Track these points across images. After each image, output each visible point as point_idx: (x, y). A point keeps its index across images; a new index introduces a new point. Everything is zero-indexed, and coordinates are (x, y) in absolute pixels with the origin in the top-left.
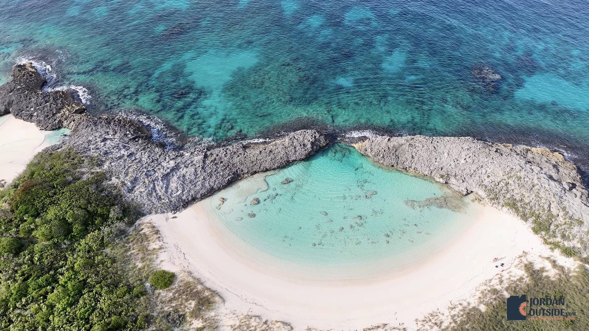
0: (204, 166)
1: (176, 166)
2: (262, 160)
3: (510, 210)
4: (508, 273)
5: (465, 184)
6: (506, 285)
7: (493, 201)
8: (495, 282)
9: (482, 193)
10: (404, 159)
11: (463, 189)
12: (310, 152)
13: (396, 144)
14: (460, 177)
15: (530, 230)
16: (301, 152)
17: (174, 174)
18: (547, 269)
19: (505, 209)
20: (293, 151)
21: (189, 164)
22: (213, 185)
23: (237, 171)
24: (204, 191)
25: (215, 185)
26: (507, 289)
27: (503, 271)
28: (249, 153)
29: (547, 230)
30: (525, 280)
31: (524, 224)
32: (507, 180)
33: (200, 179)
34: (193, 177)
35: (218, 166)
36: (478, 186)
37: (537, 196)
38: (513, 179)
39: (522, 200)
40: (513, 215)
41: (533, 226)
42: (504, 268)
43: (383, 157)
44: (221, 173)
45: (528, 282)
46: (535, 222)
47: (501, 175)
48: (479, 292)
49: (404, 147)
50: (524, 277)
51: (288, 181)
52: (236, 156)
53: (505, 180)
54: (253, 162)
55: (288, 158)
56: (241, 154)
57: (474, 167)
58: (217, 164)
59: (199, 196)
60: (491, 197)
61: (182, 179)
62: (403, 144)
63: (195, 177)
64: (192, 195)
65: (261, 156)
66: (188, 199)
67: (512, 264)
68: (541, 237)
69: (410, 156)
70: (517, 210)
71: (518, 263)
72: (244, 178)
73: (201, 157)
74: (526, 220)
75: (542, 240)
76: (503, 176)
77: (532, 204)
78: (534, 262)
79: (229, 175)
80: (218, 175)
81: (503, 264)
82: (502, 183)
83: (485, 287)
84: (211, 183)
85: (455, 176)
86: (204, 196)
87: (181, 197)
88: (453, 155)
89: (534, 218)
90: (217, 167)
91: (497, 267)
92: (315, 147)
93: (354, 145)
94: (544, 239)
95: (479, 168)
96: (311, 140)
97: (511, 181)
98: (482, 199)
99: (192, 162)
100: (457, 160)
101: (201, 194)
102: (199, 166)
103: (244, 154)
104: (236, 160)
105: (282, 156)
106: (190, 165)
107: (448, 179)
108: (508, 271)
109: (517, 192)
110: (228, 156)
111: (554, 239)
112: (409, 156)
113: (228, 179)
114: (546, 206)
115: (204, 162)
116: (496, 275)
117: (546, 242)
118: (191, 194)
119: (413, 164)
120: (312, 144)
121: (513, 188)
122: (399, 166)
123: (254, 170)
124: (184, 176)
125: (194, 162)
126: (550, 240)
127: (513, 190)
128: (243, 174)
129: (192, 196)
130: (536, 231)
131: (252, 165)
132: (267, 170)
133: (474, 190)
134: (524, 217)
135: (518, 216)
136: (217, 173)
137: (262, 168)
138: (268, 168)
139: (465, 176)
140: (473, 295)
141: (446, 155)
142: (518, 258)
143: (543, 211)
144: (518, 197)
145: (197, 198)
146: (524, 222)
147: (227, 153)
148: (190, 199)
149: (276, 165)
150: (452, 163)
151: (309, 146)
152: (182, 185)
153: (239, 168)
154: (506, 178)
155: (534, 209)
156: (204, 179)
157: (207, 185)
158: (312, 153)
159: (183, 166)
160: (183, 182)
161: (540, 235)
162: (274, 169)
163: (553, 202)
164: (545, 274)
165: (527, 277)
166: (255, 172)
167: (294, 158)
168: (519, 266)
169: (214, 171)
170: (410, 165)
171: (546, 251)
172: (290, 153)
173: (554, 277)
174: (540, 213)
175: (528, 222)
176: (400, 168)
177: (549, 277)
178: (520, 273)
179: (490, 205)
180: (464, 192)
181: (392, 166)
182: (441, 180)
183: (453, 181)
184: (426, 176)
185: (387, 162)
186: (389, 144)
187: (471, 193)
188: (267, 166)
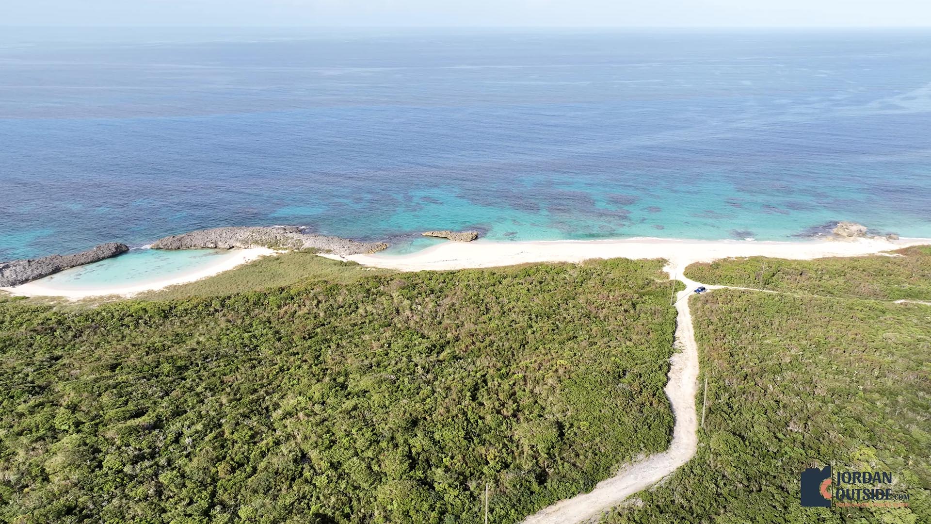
2: (78, 259)
5: (227, 243)
9: (238, 244)
10: (186, 242)
12: (115, 252)
14: (223, 240)
23: (59, 266)
32: (252, 234)
36: (235, 241)
37: (269, 235)
43: (171, 244)
54: (70, 261)
55: (98, 256)
57: (232, 235)
70: (258, 244)
76: (249, 233)
77: (267, 239)
82: (249, 236)
88: (218, 233)
92: (119, 250)
95: (235, 234)
96: (114, 246)
97: (254, 234)
100: (221, 235)
104: (56, 261)
109: (258, 238)
119: (193, 243)
120: (116, 248)
122: (183, 246)
123: (72, 264)
127: (256, 237)
132: (83, 264)
133: (234, 245)
137: (78, 263)
139: (227, 239)
141: (213, 234)
149: (89, 260)
150: (218, 236)
151: (113, 249)
158: (117, 253)
162: (89, 263)
166: (73, 266)
167: (102, 256)
170: (191, 244)
174: (271, 241)
176: (184, 248)
179: (244, 247)
180: (228, 247)
181: (179, 248)
182: (212, 245)
183: (220, 244)
184: (203, 248)
185: (175, 245)
186: (174, 239)
187: (233, 247)
188: (83, 261)
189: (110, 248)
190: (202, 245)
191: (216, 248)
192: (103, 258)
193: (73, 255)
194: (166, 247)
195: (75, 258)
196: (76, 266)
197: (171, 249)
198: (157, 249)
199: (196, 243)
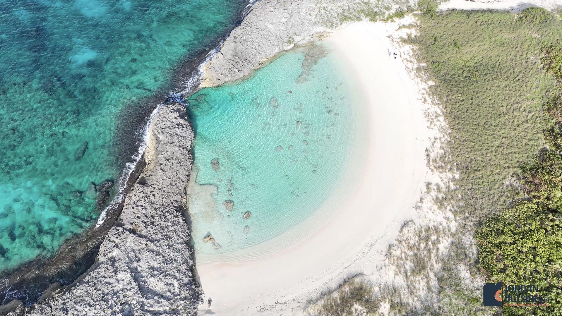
0: (148, 239)
1: (131, 272)
2: (175, 174)
3: (348, 22)
4: (404, 55)
5: (306, 33)
6: (415, 60)
7: (333, 27)
8: (410, 65)
9: (320, 29)
11: (308, 38)
13: (230, 52)
14: (298, 32)
15: (371, 22)
16: (187, 132)
17: (143, 279)
18: (409, 33)
19: (345, 24)
20: (180, 138)
21: (135, 255)
22: (182, 240)
24: (187, 253)
25: (183, 238)
26: (419, 62)
28: (155, 182)
29: (376, 13)
30: (415, 49)
31: (364, 23)
33: (167, 251)
34: (160, 258)
35: (157, 223)
36: (313, 27)
39: (344, 10)
41: (368, 18)
44: (170, 224)
45: (417, 48)
46: (366, 16)
47: (315, 6)
48: (416, 78)
49: (238, 48)
50: (412, 47)
52: (152, 198)
53: (320, 7)
56: (152, 191)
57: (296, 17)
58: (152, 223)
59: (190, 262)
60: (329, 26)
61: (156, 273)
62: (235, 48)
63: (161, 256)
64: (186, 269)
65: (169, 172)
66: (190, 277)
67: (397, 48)
68: (380, 21)
69: (251, 49)
70: (351, 18)
71: (398, 44)
72: (187, 204)
73: (131, 237)
74: (361, 19)
75: (383, 21)
77: (350, 7)
78: (400, 36)
79: (177, 217)
80: (170, 228)
81: (394, 53)
82: (321, 11)
83: (413, 73)
84: (178, 242)
85: (295, 33)
86: (192, 257)
87: (184, 284)
88: (275, 21)
89: (363, 14)
90: (158, 225)
91: (395, 58)
93: (201, 86)
95: (298, 14)
96: (176, 116)
97: (324, 5)
98: (323, 34)
99: (133, 251)
100: (281, 22)
101: (190, 259)
102: (146, 245)
103: (155, 188)
105: (179, 152)
106: (138, 255)
107: (294, 40)
108: (402, 54)
110: (148, 206)
111: (385, 14)
113: (182, 220)
115: (140, 236)
116: (403, 61)
117: (386, 21)
118: (184, 271)
121: (330, 8)
124: (152, 268)
125: (136, 248)
126: (385, 18)
127: (332, 9)
128: (181, 202)
129: (188, 270)
130: (374, 20)
131: (175, 187)
132: (189, 176)
133: (313, 32)
135: (355, 21)
139: (299, 28)
140: (417, 83)
141: (270, 26)
142: (393, 42)
143: (360, 5)
144: (340, 11)
145: (192, 266)
146: (363, 21)
147: (142, 206)
148: (190, 274)
151: (182, 121)
152: (167, 276)
153: (172, 203)
156: (169, 246)
157: (179, 247)
158: (191, 123)
159: (135, 264)
160: (163, 272)
161: (378, 20)
164: (413, 36)
167: (189, 143)
168: (401, 45)
169: (162, 231)
171: (393, 25)
172: (182, 143)
173: (418, 33)
174: (361, 8)
178: (407, 48)
180: (312, 40)
182: (292, 46)
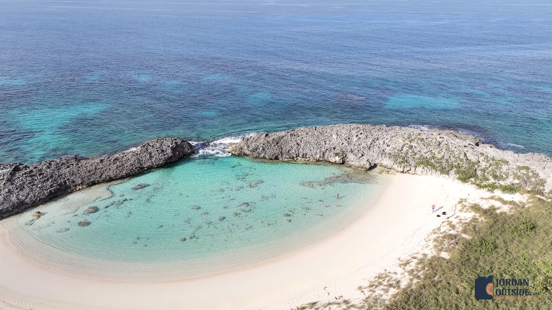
0: (12, 178)
2: (104, 168)
3: (426, 168)
4: (456, 218)
5: (365, 157)
6: (461, 229)
7: (403, 164)
8: (445, 228)
9: (387, 162)
10: (288, 148)
11: (365, 162)
12: (171, 157)
13: (275, 137)
14: (357, 151)
15: (457, 181)
16: (158, 158)
18: (496, 207)
19: (419, 169)
20: (148, 157)
22: (24, 198)
23: (65, 182)
24: (6, 206)
25: (27, 199)
26: (465, 231)
27: (449, 218)
29: (475, 176)
30: (480, 220)
31: (447, 179)
32: (409, 144)
35: (35, 178)
36: (380, 155)
37: (448, 149)
38: (416, 141)
39: (433, 157)
40: (430, 174)
41: (458, 176)
42: (448, 215)
43: (264, 149)
44: (39, 185)
45: (485, 220)
46: (458, 172)
47: (401, 141)
48: (431, 241)
49: (285, 138)
50: (477, 217)
51: (142, 187)
52: (64, 167)
53: (407, 144)
54: (89, 172)
55: (141, 164)
56: (73, 165)
57: (369, 141)
58: (34, 176)
60: (398, 161)
62: (283, 137)
67: (455, 211)
68: (471, 184)
69: (295, 143)
70: (433, 167)
71: (461, 208)
72: (76, 191)
74: (448, 173)
75: (475, 186)
76: (404, 141)
77: (446, 157)
78: (479, 204)
79: (52, 187)
81: (444, 213)
82: (405, 147)
83: (436, 235)
84: (20, 197)
85: (352, 151)
88: (343, 135)
89: (455, 169)
90: (33, 179)
91: (438, 216)
92: (177, 153)
93: (226, 150)
94: (477, 185)
95: (375, 140)
96: (171, 146)
97: (414, 144)
98: (389, 170)
100: (349, 139)
103: (78, 165)
104: (64, 170)
105: (132, 162)
107: (344, 156)
108: (455, 216)
109: (425, 153)
110: (53, 168)
111: (487, 181)
112: (293, 144)
113: (50, 191)
114: (462, 157)
115: (12, 174)
116: (443, 222)
117: (480, 186)
119: (301, 150)
120: (173, 149)
121: (418, 149)
122: (284, 155)
123: (92, 180)
126: (483, 184)
127: (420, 151)
128: (76, 186)
130: (464, 180)
131: (89, 175)
132: (111, 180)
133: (377, 162)
134: (444, 171)
135: (436, 171)
136: (33, 186)
137: (104, 176)
138: (112, 176)
139: (362, 150)
140: (425, 246)
141: (335, 136)
142: (458, 204)
143: (461, 161)
144: (428, 155)
146: (447, 176)
149: (124, 172)
150: (344, 141)
151: (169, 151)
153: (68, 179)
154: (408, 142)
155: (450, 162)
156: (10, 192)
157: (13, 199)
158: (174, 159)
161: (470, 183)
162: (122, 178)
163: (467, 151)
164: (498, 211)
165: (480, 216)
166: (94, 184)
167: (149, 164)
168: (464, 210)
169: (27, 183)
170: (297, 152)
171: (485, 193)
172: (144, 159)
173: (510, 212)
174: (459, 164)
175: (450, 175)
176: (285, 158)
177: (505, 213)
178: (470, 215)
179: (401, 170)
180: (368, 166)
181: (277, 158)
182: (337, 159)
183: (351, 158)
184: (319, 161)
185: (269, 153)
186: (268, 139)
187: (375, 166)
188: (112, 174)
189: (164, 148)
190: (318, 156)
191: (343, 163)
192: (150, 169)
193: (97, 161)
194: (255, 154)
195: (101, 166)
196: (99, 183)
197: (264, 158)
198: (239, 155)
199: (307, 151)
